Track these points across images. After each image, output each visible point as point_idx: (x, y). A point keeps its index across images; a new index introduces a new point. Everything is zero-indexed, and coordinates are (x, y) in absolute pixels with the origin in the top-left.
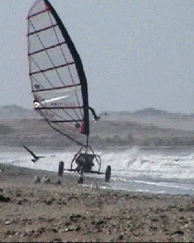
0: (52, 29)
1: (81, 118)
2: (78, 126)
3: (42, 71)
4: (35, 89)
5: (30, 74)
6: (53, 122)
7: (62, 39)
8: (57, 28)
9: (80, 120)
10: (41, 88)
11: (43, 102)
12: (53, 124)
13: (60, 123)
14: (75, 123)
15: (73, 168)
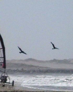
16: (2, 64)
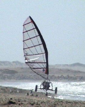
0: (33, 30)
1: (45, 67)
2: (44, 70)
3: (29, 48)
4: (25, 55)
5: (24, 49)
6: (33, 68)
7: (37, 34)
8: (35, 30)
9: (45, 68)
10: (28, 54)
11: (29, 60)
12: (33, 69)
13: (36, 69)
14: (42, 69)
15: (41, 88)
16: (45, 69)
